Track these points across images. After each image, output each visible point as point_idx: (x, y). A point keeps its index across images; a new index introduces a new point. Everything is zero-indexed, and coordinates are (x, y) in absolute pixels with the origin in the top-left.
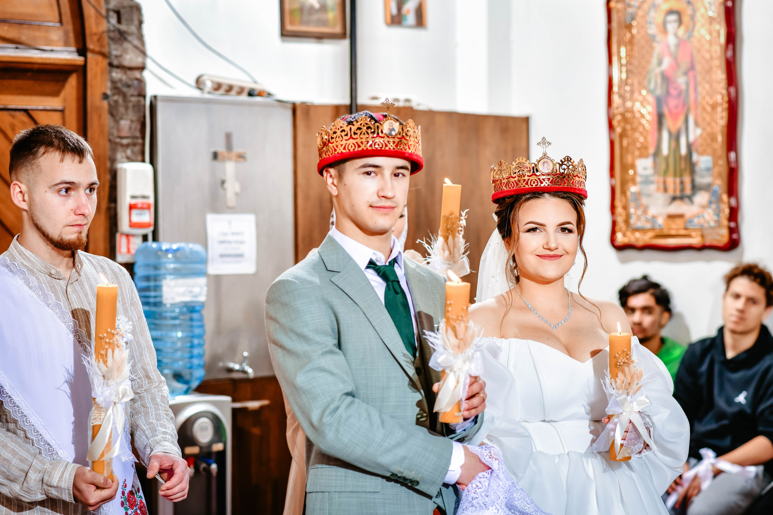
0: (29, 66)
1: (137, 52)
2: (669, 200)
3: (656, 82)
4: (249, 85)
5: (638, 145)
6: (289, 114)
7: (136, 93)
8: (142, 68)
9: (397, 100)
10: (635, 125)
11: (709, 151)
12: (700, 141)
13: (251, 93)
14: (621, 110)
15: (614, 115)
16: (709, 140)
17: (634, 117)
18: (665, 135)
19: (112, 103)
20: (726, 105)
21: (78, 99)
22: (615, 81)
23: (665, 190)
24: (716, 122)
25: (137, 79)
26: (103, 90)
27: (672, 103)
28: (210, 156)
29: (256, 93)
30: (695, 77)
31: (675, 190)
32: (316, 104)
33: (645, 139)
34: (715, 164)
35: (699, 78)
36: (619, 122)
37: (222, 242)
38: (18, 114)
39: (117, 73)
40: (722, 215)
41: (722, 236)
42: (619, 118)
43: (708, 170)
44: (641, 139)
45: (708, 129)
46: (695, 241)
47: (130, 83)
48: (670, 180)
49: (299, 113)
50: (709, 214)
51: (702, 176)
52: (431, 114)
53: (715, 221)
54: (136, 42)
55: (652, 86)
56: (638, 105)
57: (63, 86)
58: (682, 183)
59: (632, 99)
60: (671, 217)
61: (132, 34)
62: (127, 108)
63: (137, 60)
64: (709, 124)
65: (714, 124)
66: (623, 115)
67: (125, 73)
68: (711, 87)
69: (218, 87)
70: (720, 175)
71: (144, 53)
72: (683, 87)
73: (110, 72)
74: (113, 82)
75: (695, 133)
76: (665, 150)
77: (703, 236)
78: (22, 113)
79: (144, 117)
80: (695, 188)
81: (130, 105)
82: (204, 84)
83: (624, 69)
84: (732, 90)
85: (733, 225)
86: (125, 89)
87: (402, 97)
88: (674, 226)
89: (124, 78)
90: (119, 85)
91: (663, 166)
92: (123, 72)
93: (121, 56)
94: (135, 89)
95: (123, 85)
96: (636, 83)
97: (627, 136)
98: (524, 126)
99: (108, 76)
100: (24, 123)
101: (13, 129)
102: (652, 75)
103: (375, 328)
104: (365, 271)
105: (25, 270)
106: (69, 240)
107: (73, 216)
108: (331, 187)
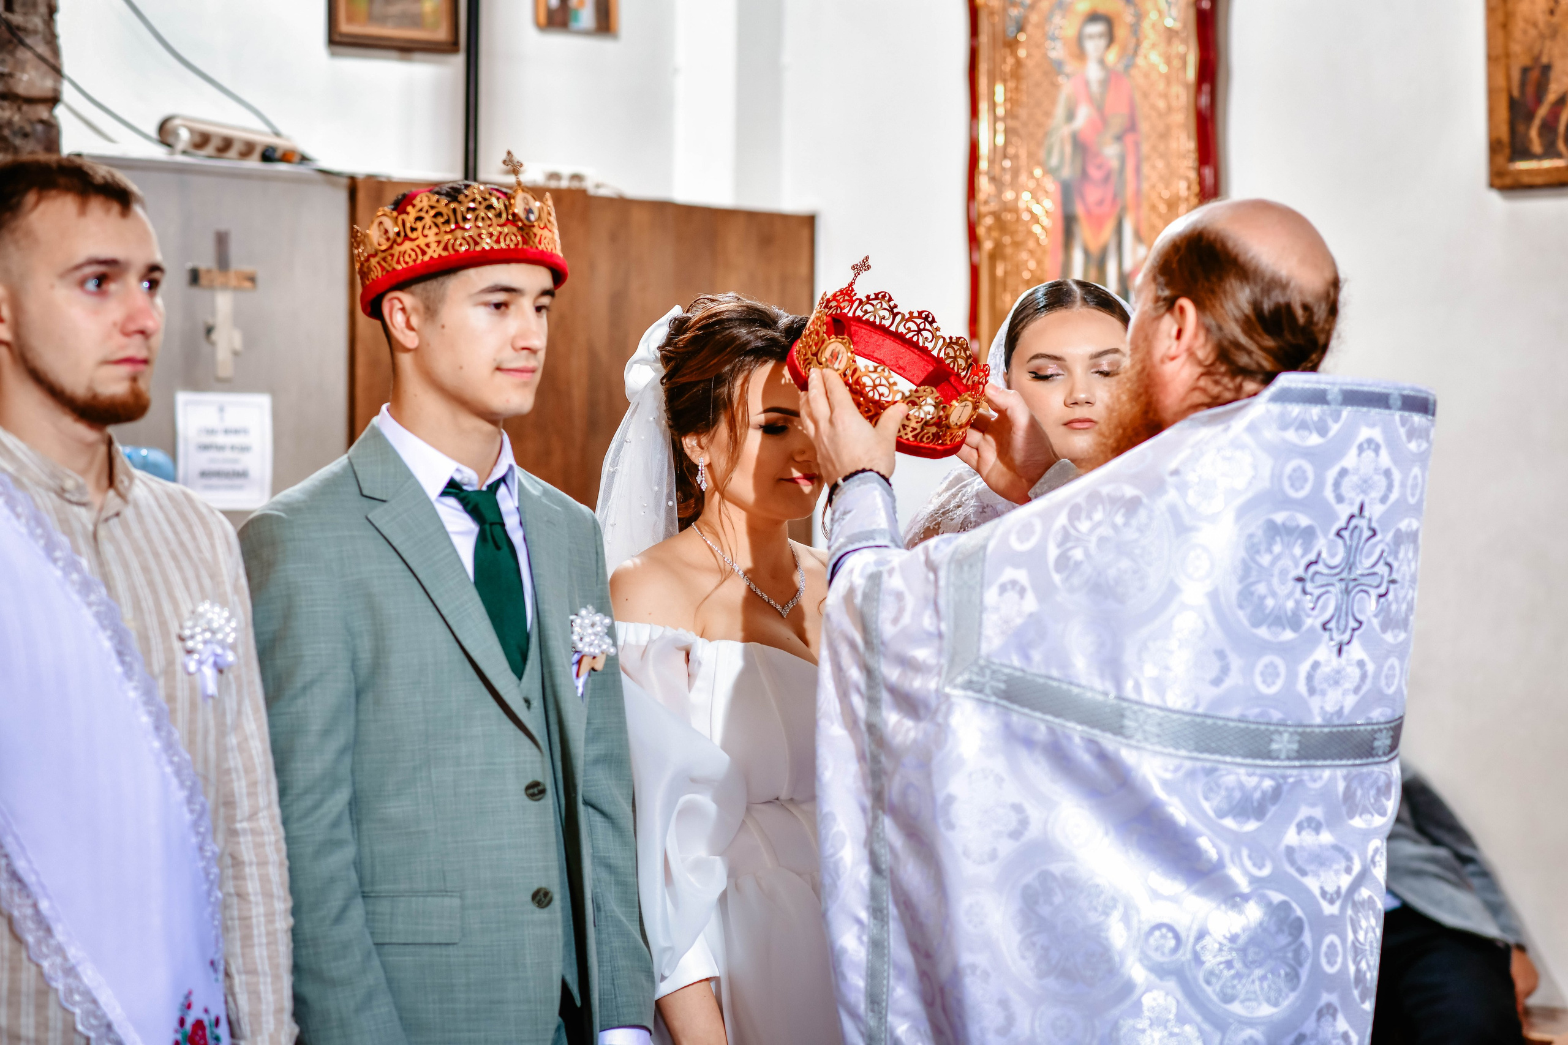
1: (44, 67)
3: (1062, 154)
4: (264, 138)
5: (1026, 275)
6: (341, 198)
8: (54, 100)
9: (555, 176)
10: (1019, 237)
13: (267, 154)
14: (993, 206)
15: (980, 216)
17: (1018, 219)
18: (1078, 257)
22: (984, 149)
25: (42, 121)
27: (1093, 194)
28: (185, 277)
29: (278, 154)
30: (1137, 145)
32: (395, 180)
33: (1039, 263)
35: (1145, 148)
36: (989, 229)
37: (205, 447)
39: (3, 109)
42: (989, 221)
44: (1032, 264)
47: (28, 129)
49: (361, 196)
52: (622, 205)
54: (42, 49)
55: (1054, 161)
56: (1026, 196)
59: (1015, 185)
61: (35, 32)
63: (43, 84)
66: (997, 216)
67: (19, 109)
68: (1168, 165)
69: (202, 140)
71: (57, 71)
72: (1115, 164)
75: (1134, 254)
82: (176, 134)
83: (1000, 126)
84: (1208, 172)
86: (18, 142)
87: (566, 170)
89: (16, 118)
90: (6, 133)
92: (15, 107)
93: (11, 75)
94: (38, 141)
95: (15, 133)
96: (1023, 153)
97: (1004, 258)
98: (805, 233)
102: (1055, 140)
103: (448, 619)
104: (437, 500)
105: (5, 477)
106: (113, 397)
107: (119, 339)
108: (402, 332)
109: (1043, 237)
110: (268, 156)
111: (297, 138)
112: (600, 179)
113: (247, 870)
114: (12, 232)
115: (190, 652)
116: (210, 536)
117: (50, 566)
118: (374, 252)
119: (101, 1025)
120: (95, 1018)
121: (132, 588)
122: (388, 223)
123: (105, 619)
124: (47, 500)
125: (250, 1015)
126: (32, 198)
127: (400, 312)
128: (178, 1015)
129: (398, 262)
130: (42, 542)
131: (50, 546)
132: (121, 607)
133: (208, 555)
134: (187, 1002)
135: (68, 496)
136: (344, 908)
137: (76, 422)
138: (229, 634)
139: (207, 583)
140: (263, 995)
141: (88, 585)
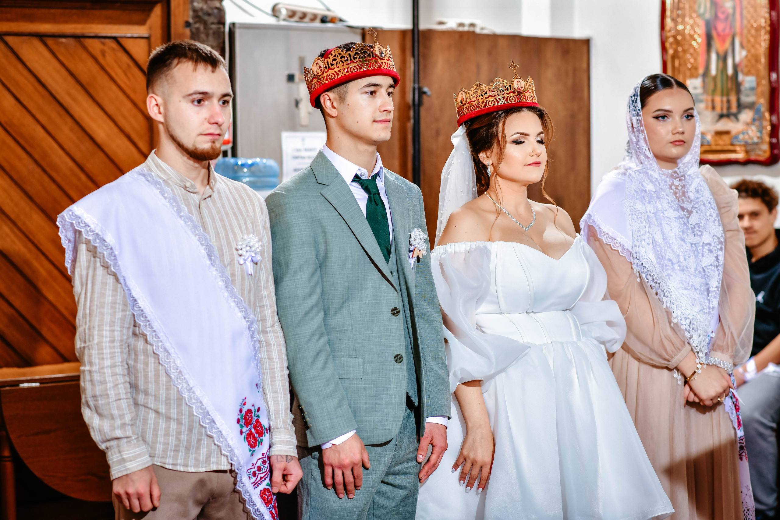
2: (717, 117)
3: (705, 7)
4: (321, 11)
5: (689, 66)
7: (216, 21)
9: (461, 25)
10: (686, 47)
11: (753, 71)
12: (745, 62)
13: (325, 19)
14: (673, 33)
15: (667, 38)
16: (753, 61)
17: (685, 39)
18: (714, 57)
19: (194, 30)
20: (768, 28)
21: (163, 27)
23: (713, 108)
24: (760, 44)
25: (217, 8)
26: (186, 19)
27: (720, 26)
28: (284, 78)
29: (328, 19)
30: (741, 2)
31: (722, 109)
32: (385, 29)
33: (695, 59)
34: (758, 84)
36: (671, 44)
37: (296, 158)
38: (108, 41)
39: (198, 3)
40: (764, 131)
41: (765, 152)
42: (671, 40)
43: (752, 89)
44: (692, 60)
45: (753, 51)
46: (740, 156)
47: (210, 11)
48: (718, 99)
49: (368, 37)
50: (752, 131)
51: (747, 95)
52: (494, 38)
53: (758, 137)
55: (702, 10)
57: (149, 16)
58: (728, 101)
59: (683, 22)
60: (719, 133)
62: (207, 35)
64: (753, 46)
65: (757, 46)
66: (675, 37)
67: (206, 3)
68: (755, 11)
69: (292, 14)
70: (763, 94)
72: (731, 11)
73: (192, 2)
74: (195, 11)
75: (740, 54)
76: (713, 71)
77: (747, 152)
78: (112, 40)
79: (224, 43)
80: (741, 106)
81: (211, 32)
82: (280, 12)
84: (774, 14)
85: (774, 140)
86: (206, 18)
87: (467, 21)
88: (721, 142)
89: (205, 7)
90: (200, 14)
91: (711, 86)
92: (204, 2)
94: (215, 17)
95: (204, 14)
96: (687, 6)
97: (678, 58)
98: (585, 48)
99: (190, 6)
100: (113, 49)
101: (104, 55)
103: (357, 236)
104: (350, 184)
105: (161, 181)
106: (203, 150)
107: (207, 125)
108: (330, 109)
109: (696, 47)
111: (338, 12)
112: (484, 25)
113: (273, 348)
114: (166, 76)
115: (241, 255)
116: (253, 205)
117: (179, 219)
118: (316, 77)
119: (204, 412)
120: (201, 409)
121: (216, 228)
122: (321, 63)
123: (202, 241)
124: (180, 191)
125: (275, 411)
126: (175, 61)
127: (328, 101)
128: (239, 407)
129: (327, 80)
130: (175, 209)
131: (179, 211)
132: (210, 236)
133: (251, 213)
134: (244, 402)
135: (188, 189)
136: (326, 363)
137: (189, 159)
138: (258, 248)
139: (250, 226)
140: (280, 402)
141: (195, 227)
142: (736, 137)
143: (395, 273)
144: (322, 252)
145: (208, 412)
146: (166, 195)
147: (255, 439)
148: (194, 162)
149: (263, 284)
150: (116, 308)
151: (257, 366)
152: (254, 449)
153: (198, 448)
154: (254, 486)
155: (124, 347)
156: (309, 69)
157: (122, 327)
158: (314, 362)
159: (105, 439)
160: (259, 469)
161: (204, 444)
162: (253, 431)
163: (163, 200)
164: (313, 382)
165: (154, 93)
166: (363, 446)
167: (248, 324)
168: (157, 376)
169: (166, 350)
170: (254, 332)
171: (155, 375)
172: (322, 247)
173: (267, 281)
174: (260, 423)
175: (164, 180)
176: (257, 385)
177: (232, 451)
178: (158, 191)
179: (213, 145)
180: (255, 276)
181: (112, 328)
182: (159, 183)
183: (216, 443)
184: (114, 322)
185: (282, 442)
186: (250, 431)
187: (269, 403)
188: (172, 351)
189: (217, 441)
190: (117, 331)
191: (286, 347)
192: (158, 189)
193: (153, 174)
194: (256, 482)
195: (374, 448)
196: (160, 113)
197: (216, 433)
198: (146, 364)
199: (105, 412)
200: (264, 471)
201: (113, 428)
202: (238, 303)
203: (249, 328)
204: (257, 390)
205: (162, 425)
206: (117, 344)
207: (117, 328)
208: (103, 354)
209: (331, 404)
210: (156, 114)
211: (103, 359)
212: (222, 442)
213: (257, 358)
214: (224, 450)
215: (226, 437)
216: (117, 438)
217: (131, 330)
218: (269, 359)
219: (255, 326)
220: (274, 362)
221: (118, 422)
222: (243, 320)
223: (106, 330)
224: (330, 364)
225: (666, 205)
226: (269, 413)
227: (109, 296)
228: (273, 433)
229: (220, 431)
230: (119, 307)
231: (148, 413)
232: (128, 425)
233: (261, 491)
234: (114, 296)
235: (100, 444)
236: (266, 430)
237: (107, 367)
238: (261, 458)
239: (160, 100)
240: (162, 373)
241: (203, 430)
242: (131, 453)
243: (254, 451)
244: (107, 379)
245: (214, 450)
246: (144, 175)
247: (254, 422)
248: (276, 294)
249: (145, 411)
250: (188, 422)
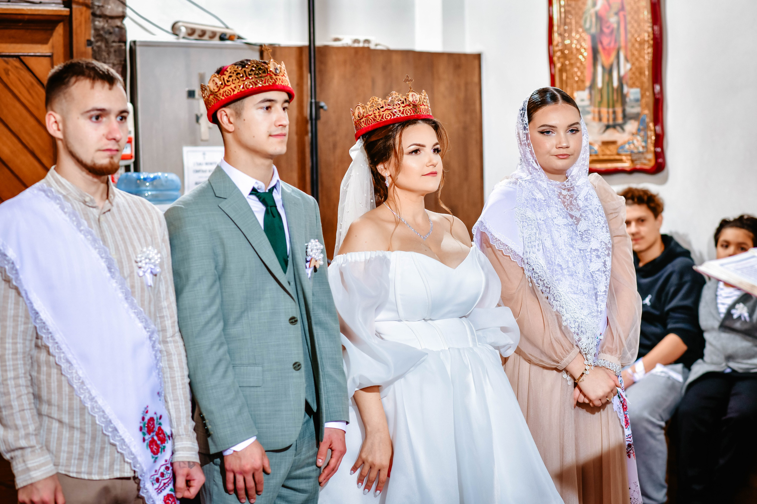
0: (19, 17)
1: (118, 2)
2: (604, 128)
3: (591, 21)
4: (220, 29)
5: (576, 79)
6: (256, 55)
7: (117, 39)
8: (123, 17)
9: (356, 41)
10: (573, 61)
11: (637, 83)
12: (629, 75)
13: (222, 36)
14: (560, 47)
15: (554, 52)
16: (637, 74)
17: (571, 52)
18: (600, 69)
19: (95, 48)
20: (651, 42)
21: (65, 46)
22: (556, 20)
23: (600, 119)
24: (644, 58)
25: (118, 27)
26: (87, 38)
27: (606, 41)
28: (185, 95)
29: (227, 37)
30: (625, 16)
31: (608, 120)
33: (582, 73)
34: (643, 96)
35: (629, 18)
36: (559, 58)
37: (197, 171)
38: (11, 59)
39: (99, 21)
40: (649, 141)
41: (650, 160)
42: (559, 54)
43: (637, 100)
44: (579, 74)
45: (637, 64)
46: (627, 165)
47: (111, 30)
48: (604, 110)
50: (638, 141)
51: (632, 107)
52: (388, 53)
53: (643, 147)
55: (588, 25)
56: (575, 42)
57: (51, 35)
58: (614, 113)
59: (570, 37)
60: (606, 143)
62: (109, 53)
63: (118, 10)
64: (637, 59)
65: (641, 59)
66: (562, 51)
67: (107, 21)
68: (639, 25)
69: (192, 32)
70: (647, 105)
71: (124, 4)
72: (615, 26)
73: (93, 21)
74: (96, 30)
75: (625, 67)
76: (600, 84)
77: (633, 161)
78: (15, 59)
79: (125, 60)
80: (626, 117)
81: (112, 50)
82: (180, 30)
83: (563, 10)
84: (656, 28)
85: (659, 150)
86: (107, 36)
87: (362, 38)
88: (608, 152)
89: (106, 26)
90: (102, 32)
91: (598, 98)
92: (105, 21)
93: (103, 6)
94: (116, 36)
95: (106, 33)
96: (573, 22)
97: (566, 71)
98: (476, 62)
99: (92, 25)
100: (16, 67)
101: (7, 74)
102: (587, 15)
103: (255, 248)
104: (248, 197)
105: (61, 196)
106: (102, 165)
107: (105, 141)
108: (227, 125)
109: (583, 60)
110: (222, 38)
111: (236, 29)
112: (378, 42)
113: (173, 357)
114: (65, 94)
115: (140, 268)
116: (152, 218)
117: (79, 233)
118: (212, 93)
119: (106, 421)
120: (104, 418)
121: (115, 242)
122: (217, 80)
123: (102, 254)
124: (79, 206)
125: (176, 418)
126: (73, 79)
127: (225, 117)
128: (141, 416)
129: (223, 96)
130: (75, 223)
131: (79, 225)
132: (110, 249)
133: (150, 227)
134: (146, 410)
135: (87, 204)
136: (226, 372)
137: (87, 174)
138: (157, 260)
139: (149, 238)
140: (181, 410)
141: (95, 240)
142: (622, 147)
143: (293, 283)
144: (221, 264)
145: (110, 422)
146: (66, 210)
147: (158, 446)
148: (93, 177)
149: (163, 295)
150: (18, 321)
151: (159, 375)
152: (156, 456)
153: (101, 456)
154: (157, 491)
155: (26, 359)
156: (206, 85)
157: (24, 339)
158: (214, 371)
159: (9, 449)
160: (162, 475)
161: (107, 452)
162: (156, 438)
163: (63, 215)
164: (214, 391)
165: (52, 110)
166: (264, 452)
167: (149, 334)
168: (60, 386)
169: (68, 361)
170: (154, 342)
171: (58, 386)
172: (221, 259)
173: (167, 292)
174: (162, 431)
175: (64, 196)
176: (158, 393)
177: (134, 458)
178: (58, 207)
179: (112, 160)
180: (155, 288)
181: (15, 341)
182: (59, 198)
183: (119, 450)
184: (16, 335)
185: (183, 449)
186: (153, 438)
187: (171, 411)
188: (74, 362)
189: (120, 449)
190: (20, 343)
191: (187, 356)
192: (58, 204)
193: (53, 190)
194: (160, 488)
195: (275, 454)
196: (59, 130)
197: (119, 441)
198: (49, 375)
199: (10, 423)
200: (167, 477)
201: (17, 438)
202: (138, 314)
203: (150, 338)
204: (159, 398)
205: (66, 434)
206: (20, 356)
207: (20, 340)
208: (6, 366)
209: (232, 411)
210: (54, 131)
211: (6, 371)
212: (124, 450)
213: (158, 367)
214: (128, 458)
215: (128, 445)
216: (22, 448)
217: (33, 343)
218: (170, 368)
219: (155, 336)
220: (174, 371)
221: (22, 432)
222: (144, 330)
223: (9, 343)
224: (230, 373)
225: (555, 214)
226: (171, 421)
227: (11, 309)
228: (175, 440)
229: (123, 439)
230: (21, 320)
231: (52, 423)
232: (32, 434)
233: (165, 496)
234: (16, 309)
235: (5, 454)
236: (169, 437)
237: (11, 378)
238: (164, 465)
239: (58, 117)
240: (65, 384)
241: (106, 438)
242: (36, 462)
243: (156, 458)
244: (11, 391)
245: (117, 457)
246: (44, 191)
247: (156, 429)
248: (178, 306)
249: (49, 421)
250: (92, 430)
